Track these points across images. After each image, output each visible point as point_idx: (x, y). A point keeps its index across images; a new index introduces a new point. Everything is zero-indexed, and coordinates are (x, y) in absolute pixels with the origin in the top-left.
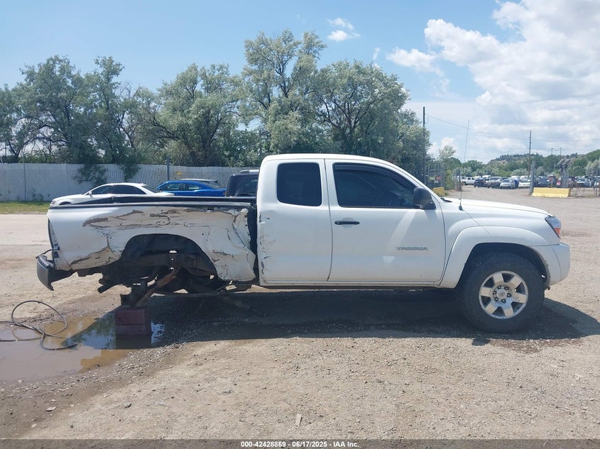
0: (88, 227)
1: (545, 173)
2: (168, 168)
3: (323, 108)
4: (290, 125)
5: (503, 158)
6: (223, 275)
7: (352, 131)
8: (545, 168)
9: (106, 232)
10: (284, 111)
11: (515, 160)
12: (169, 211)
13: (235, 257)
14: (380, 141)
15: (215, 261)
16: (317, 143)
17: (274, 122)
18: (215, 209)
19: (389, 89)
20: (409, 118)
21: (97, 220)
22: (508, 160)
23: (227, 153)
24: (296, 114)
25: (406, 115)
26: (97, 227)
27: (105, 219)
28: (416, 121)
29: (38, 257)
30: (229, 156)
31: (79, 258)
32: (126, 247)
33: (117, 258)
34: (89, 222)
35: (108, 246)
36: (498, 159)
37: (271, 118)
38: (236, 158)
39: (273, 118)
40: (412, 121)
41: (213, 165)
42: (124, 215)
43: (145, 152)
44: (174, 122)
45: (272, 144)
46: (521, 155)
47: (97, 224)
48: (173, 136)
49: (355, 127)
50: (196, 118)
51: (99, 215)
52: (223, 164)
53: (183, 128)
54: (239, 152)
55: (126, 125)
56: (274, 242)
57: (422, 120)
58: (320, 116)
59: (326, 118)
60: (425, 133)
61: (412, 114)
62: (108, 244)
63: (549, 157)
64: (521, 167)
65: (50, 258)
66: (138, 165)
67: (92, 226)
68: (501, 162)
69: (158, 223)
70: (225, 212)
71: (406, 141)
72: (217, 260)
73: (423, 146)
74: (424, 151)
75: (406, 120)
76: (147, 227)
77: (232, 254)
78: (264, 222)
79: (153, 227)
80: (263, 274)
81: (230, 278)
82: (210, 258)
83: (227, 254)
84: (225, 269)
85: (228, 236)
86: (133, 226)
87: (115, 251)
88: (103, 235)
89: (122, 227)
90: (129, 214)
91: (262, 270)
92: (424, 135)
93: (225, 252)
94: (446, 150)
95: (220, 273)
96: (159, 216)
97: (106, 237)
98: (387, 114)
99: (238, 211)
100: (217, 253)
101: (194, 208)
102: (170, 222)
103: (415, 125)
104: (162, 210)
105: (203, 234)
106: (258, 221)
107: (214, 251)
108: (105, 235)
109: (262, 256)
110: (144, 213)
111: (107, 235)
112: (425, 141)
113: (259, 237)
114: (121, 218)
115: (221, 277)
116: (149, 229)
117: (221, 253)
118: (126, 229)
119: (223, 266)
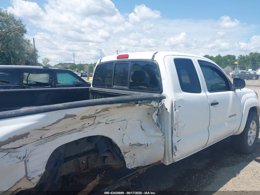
1: (79, 71)
5: (60, 64)
6: (130, 165)
8: (78, 69)
9: (22, 155)
11: (65, 65)
13: (149, 145)
14: (17, 53)
15: (126, 153)
18: (139, 102)
19: (18, 27)
20: (28, 43)
22: (62, 65)
25: (25, 41)
26: (9, 151)
27: (26, 135)
28: (31, 44)
33: (34, 186)
35: (26, 174)
36: (58, 65)
40: (29, 44)
42: (53, 124)
46: (67, 63)
57: (33, 44)
60: (35, 51)
61: (29, 41)
62: (26, 171)
63: (79, 64)
64: (69, 68)
67: (3, 150)
68: (59, 66)
69: (83, 126)
70: (149, 104)
71: (28, 54)
72: (128, 152)
73: (35, 57)
74: (36, 59)
75: (26, 43)
76: (70, 134)
77: (147, 144)
78: (178, 111)
79: (76, 132)
80: (175, 155)
81: (136, 166)
82: (122, 152)
83: (142, 145)
84: (133, 158)
85: (141, 127)
86: (55, 136)
87: (33, 178)
88: (18, 160)
89: (42, 140)
90: (59, 121)
91: (175, 152)
92: (35, 52)
93: (140, 143)
94: (46, 59)
95: (128, 163)
96: (90, 117)
97: (23, 162)
98: (18, 39)
99: (157, 102)
100: (133, 145)
101: (126, 104)
102: (94, 123)
103: (31, 46)
104: (97, 110)
105: (119, 129)
106: (174, 110)
107: (130, 144)
108: (22, 158)
109: (175, 140)
110: (76, 117)
111: (24, 158)
112: (36, 55)
113: (174, 124)
114: (47, 128)
115: (128, 167)
116: (71, 135)
117: (136, 145)
118: (46, 141)
119: (131, 156)
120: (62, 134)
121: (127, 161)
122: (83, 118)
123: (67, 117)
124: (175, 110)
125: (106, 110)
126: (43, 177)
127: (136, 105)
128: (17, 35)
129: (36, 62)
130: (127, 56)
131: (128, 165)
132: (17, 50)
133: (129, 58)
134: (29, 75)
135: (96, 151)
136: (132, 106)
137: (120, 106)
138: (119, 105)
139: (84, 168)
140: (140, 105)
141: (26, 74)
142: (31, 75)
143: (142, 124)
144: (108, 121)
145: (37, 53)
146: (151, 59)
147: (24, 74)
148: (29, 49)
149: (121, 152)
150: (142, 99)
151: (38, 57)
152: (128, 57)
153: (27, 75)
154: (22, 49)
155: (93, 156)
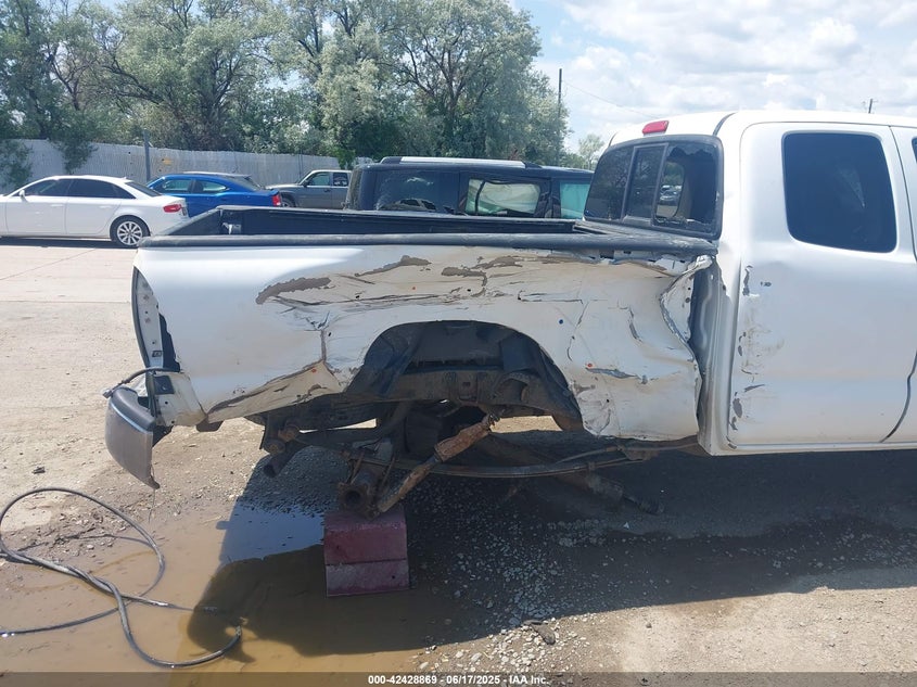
0: (271, 305)
2: (147, 152)
3: (406, 58)
4: (359, 84)
6: (595, 425)
7: (454, 99)
9: (319, 319)
10: (348, 57)
12: (498, 260)
13: (650, 383)
14: (504, 121)
15: (582, 389)
16: (400, 119)
17: (332, 76)
19: (517, 36)
20: (541, 86)
21: (302, 283)
23: (247, 129)
24: (367, 66)
25: (534, 81)
26: (295, 305)
27: (321, 283)
28: (550, 91)
29: (110, 395)
30: (251, 134)
31: (238, 395)
32: (368, 358)
33: (341, 389)
34: (275, 291)
35: (324, 358)
37: (326, 69)
38: (266, 137)
39: (329, 70)
40: (543, 90)
41: (224, 148)
42: (375, 272)
43: (101, 119)
44: (154, 68)
45: (327, 116)
47: (298, 295)
48: (147, 94)
49: (458, 94)
50: (196, 63)
51: (304, 270)
52: (239, 148)
53: (170, 80)
54: (270, 128)
55: (61, 65)
56: (778, 347)
57: (557, 90)
58: (400, 72)
59: (412, 78)
60: (560, 111)
61: (544, 79)
62: (324, 351)
65: (142, 391)
66: (91, 144)
67: (283, 301)
69: (455, 293)
70: (650, 263)
71: (536, 123)
72: (587, 389)
73: (558, 133)
74: (558, 141)
75: (535, 88)
76: (424, 304)
77: (644, 376)
78: (757, 295)
79: (438, 304)
80: (734, 428)
81: (615, 434)
82: (570, 383)
83: (627, 376)
84: (606, 410)
85: (631, 327)
86: (389, 300)
87: (338, 371)
88: (309, 326)
89: (358, 303)
90: (389, 268)
91: (734, 420)
92: (559, 115)
93: (621, 370)
94: (590, 139)
95: (590, 418)
96: (466, 273)
97: (320, 333)
98: (513, 75)
99: (682, 262)
100: (598, 370)
101: (566, 253)
102: (484, 291)
103: (548, 98)
104: (481, 258)
105: (561, 322)
106: (742, 290)
107: (590, 365)
108: (317, 325)
109: (739, 384)
110: (428, 266)
111: (320, 326)
112: (561, 125)
113: (739, 333)
114: (366, 278)
115: (590, 428)
116: (428, 307)
117: (607, 371)
118: (369, 307)
119: (599, 403)
120: (406, 299)
121: (587, 412)
122: (448, 272)
123: (406, 262)
124: (746, 291)
125: (510, 262)
126: (360, 376)
127: (599, 262)
128: (509, 64)
129: (558, 149)
130: (662, 127)
131: (589, 425)
132: (506, 113)
133: (668, 132)
134: (482, 186)
135: (497, 364)
136: (587, 262)
137: (548, 257)
138: (545, 253)
139: (466, 397)
140: (617, 261)
141: (475, 184)
142: (487, 185)
143: (636, 321)
144: (523, 293)
145: (566, 119)
146: (711, 133)
147: (470, 184)
148: (539, 106)
149: (566, 385)
150: (628, 248)
151: (565, 133)
152: (665, 130)
153: (478, 187)
154: (519, 107)
155: (492, 374)
